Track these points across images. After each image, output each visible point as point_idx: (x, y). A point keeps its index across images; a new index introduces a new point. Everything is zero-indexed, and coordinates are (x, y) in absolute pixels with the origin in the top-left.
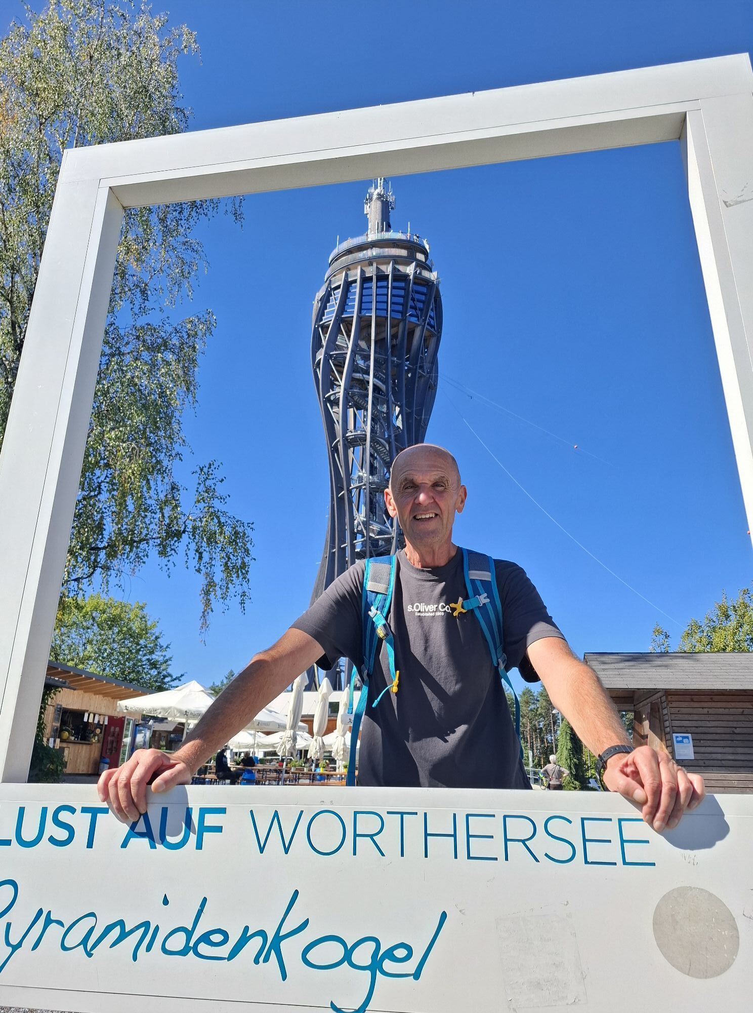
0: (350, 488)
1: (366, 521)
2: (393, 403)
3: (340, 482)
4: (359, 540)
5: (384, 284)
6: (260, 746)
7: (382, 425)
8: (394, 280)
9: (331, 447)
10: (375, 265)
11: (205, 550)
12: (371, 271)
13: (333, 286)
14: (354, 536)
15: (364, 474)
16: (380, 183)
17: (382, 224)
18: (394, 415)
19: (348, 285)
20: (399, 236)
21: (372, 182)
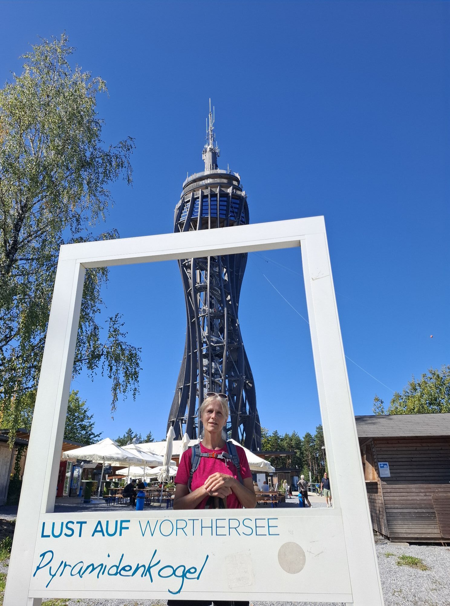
0: (199, 316)
1: (208, 336)
2: (222, 266)
3: (192, 313)
4: (205, 346)
5: (215, 199)
6: (147, 475)
7: (216, 279)
8: (220, 197)
9: (187, 293)
10: (209, 188)
11: (114, 365)
12: (207, 192)
13: (185, 201)
14: (201, 345)
15: (207, 308)
16: (211, 142)
17: (213, 165)
18: (223, 273)
19: (194, 200)
20: (224, 172)
21: (206, 142)
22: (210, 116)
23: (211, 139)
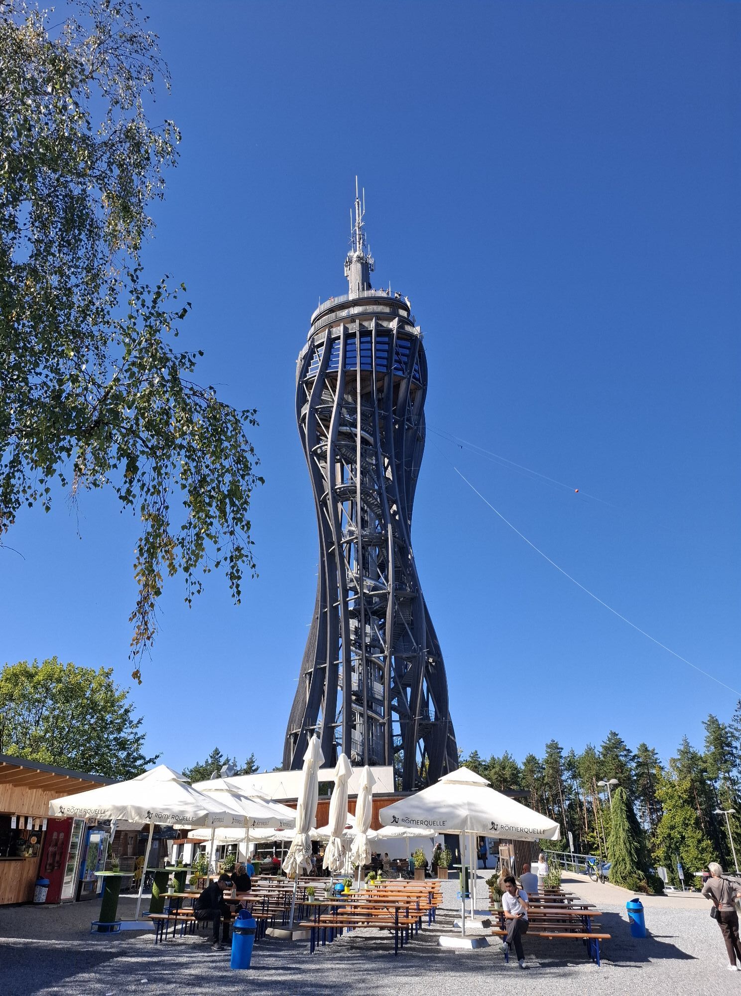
0: (341, 542)
1: (359, 577)
2: (382, 454)
3: (329, 535)
4: (351, 596)
5: (368, 339)
7: (372, 477)
8: (377, 335)
9: (320, 501)
10: (357, 321)
12: (354, 328)
13: (316, 344)
14: (346, 594)
15: (355, 527)
16: (359, 247)
17: (363, 284)
18: (384, 466)
19: (331, 341)
20: (381, 294)
21: (351, 246)
22: (357, 206)
23: (359, 242)
